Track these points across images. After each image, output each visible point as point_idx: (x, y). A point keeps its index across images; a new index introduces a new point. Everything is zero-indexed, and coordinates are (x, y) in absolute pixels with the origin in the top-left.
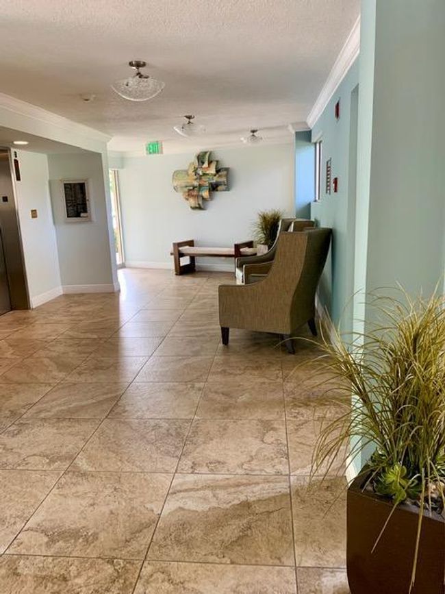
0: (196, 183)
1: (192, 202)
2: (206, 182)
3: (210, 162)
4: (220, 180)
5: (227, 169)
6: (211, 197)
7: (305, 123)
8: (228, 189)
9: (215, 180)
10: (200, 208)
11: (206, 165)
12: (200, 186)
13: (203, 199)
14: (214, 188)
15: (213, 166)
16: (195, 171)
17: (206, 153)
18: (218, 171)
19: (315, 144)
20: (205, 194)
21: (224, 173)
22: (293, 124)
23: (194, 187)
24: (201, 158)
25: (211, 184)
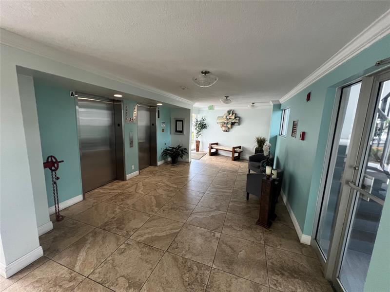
0: (226, 122)
1: (224, 129)
2: (230, 121)
3: (232, 114)
4: (236, 121)
5: (239, 117)
6: (231, 127)
7: (279, 101)
8: (239, 125)
9: (234, 121)
10: (226, 131)
11: (231, 115)
12: (227, 123)
13: (228, 128)
14: (233, 124)
15: (234, 115)
16: (226, 116)
17: (231, 110)
18: (235, 118)
19: (282, 110)
20: (229, 126)
21: (238, 119)
22: (272, 101)
23: (225, 123)
24: (229, 112)
25: (232, 122)
